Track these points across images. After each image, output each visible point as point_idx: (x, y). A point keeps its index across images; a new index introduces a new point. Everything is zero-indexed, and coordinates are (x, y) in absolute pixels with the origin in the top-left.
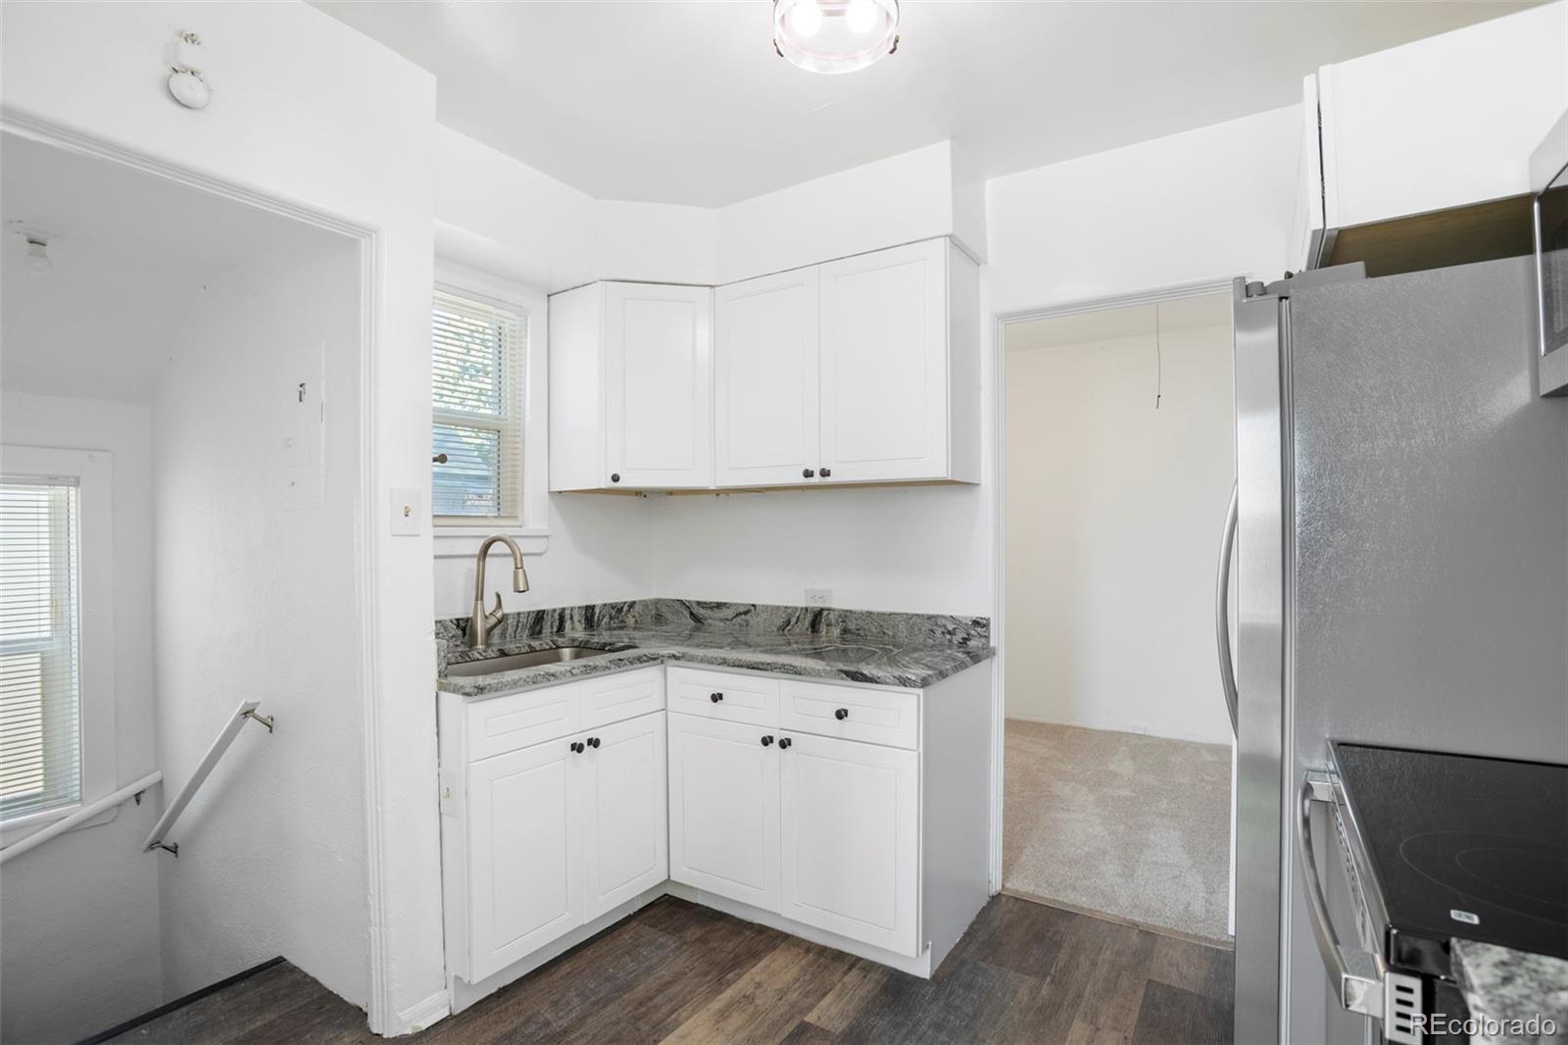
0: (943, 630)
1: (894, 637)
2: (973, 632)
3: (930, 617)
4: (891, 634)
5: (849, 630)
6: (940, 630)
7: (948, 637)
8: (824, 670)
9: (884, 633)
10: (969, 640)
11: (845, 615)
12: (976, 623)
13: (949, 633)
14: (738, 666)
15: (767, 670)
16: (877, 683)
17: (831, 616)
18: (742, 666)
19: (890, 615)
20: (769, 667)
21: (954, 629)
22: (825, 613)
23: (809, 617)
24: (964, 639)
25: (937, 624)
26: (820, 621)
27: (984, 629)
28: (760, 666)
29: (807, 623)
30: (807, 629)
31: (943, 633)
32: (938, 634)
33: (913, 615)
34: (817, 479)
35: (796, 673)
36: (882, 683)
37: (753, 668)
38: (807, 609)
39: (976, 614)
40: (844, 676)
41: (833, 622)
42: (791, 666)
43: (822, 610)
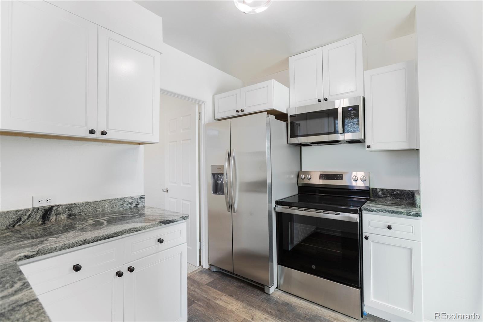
0: (127, 203)
1: (102, 211)
2: (140, 201)
3: (121, 199)
4: (101, 210)
5: (74, 214)
6: (126, 203)
7: (130, 205)
9: (97, 211)
10: (138, 205)
11: (70, 207)
12: (141, 198)
13: (130, 204)
14: (97, 241)
15: (119, 235)
16: (175, 222)
17: (60, 209)
18: (100, 240)
19: (100, 201)
20: (120, 234)
21: (132, 202)
22: (54, 208)
23: (40, 213)
24: (136, 205)
25: (124, 201)
26: (51, 213)
27: (144, 199)
29: (38, 217)
30: (38, 221)
31: (127, 204)
32: (125, 205)
33: (113, 200)
34: (98, 135)
35: (137, 231)
36: (177, 221)
37: (109, 238)
38: (38, 209)
39: (140, 194)
40: (161, 224)
41: (61, 211)
43: (52, 207)
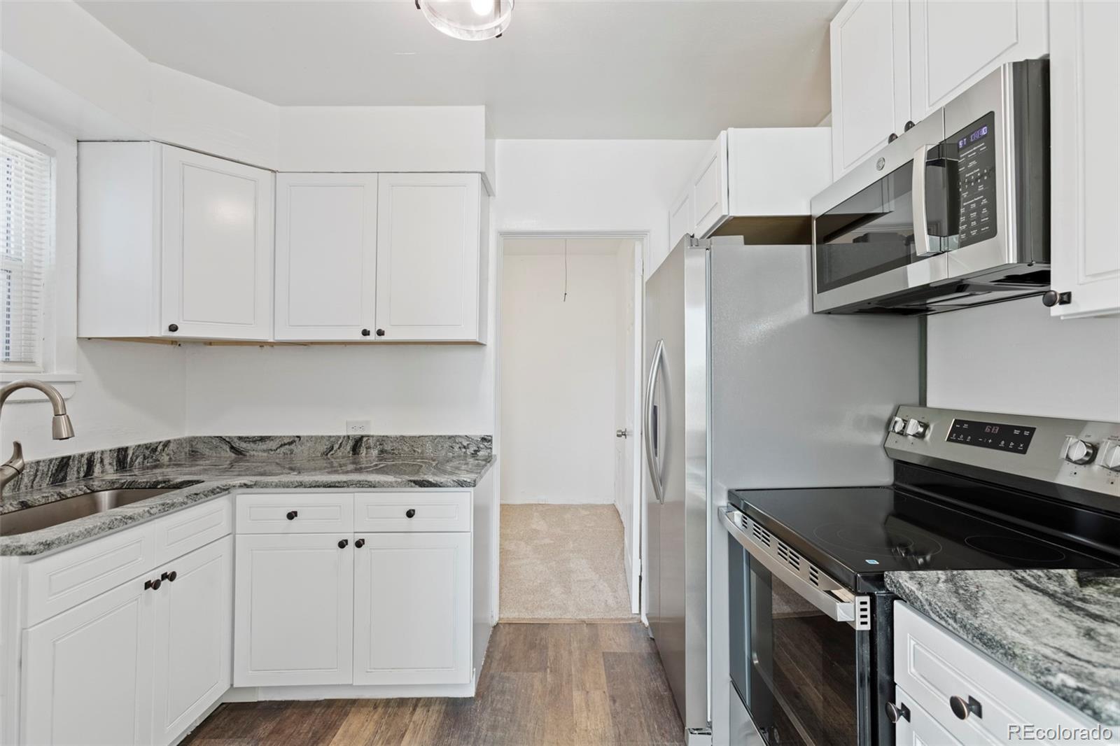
0: (460, 445)
1: (422, 453)
2: (481, 446)
3: (450, 437)
4: (420, 451)
5: (386, 451)
6: (458, 446)
7: (464, 450)
8: (396, 482)
9: (414, 451)
10: (479, 451)
11: (382, 440)
12: (484, 439)
13: (465, 447)
14: (315, 487)
15: (343, 487)
16: (440, 487)
17: (370, 441)
18: (319, 487)
19: (419, 437)
20: (345, 485)
21: (468, 445)
22: (365, 439)
23: (351, 443)
24: (475, 451)
25: (455, 442)
26: (361, 445)
27: (490, 443)
28: (337, 485)
29: (348, 448)
30: (349, 452)
31: (460, 448)
32: (456, 449)
33: (438, 436)
34: (373, 337)
35: (370, 486)
36: (444, 487)
37: (330, 487)
38: (348, 437)
39: (483, 434)
40: (413, 484)
41: (372, 445)
42: (366, 481)
43: (362, 437)
